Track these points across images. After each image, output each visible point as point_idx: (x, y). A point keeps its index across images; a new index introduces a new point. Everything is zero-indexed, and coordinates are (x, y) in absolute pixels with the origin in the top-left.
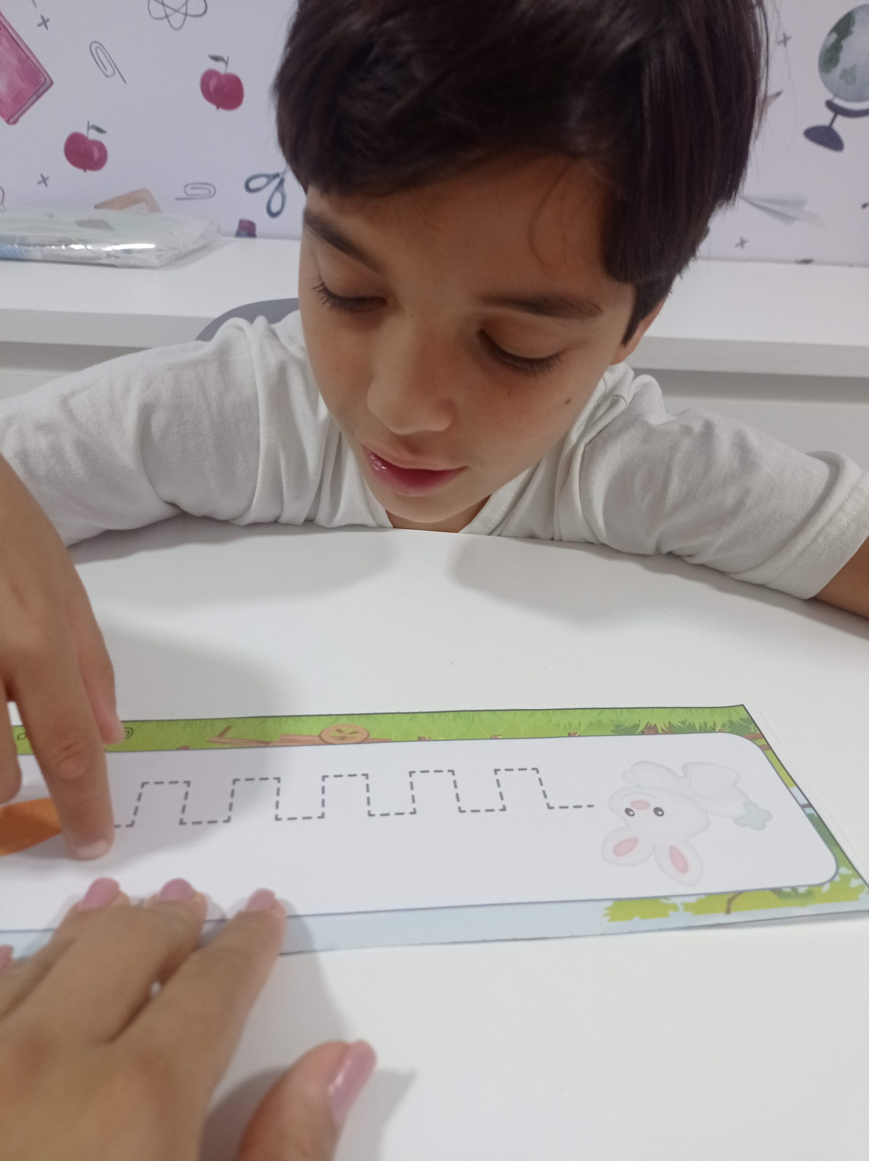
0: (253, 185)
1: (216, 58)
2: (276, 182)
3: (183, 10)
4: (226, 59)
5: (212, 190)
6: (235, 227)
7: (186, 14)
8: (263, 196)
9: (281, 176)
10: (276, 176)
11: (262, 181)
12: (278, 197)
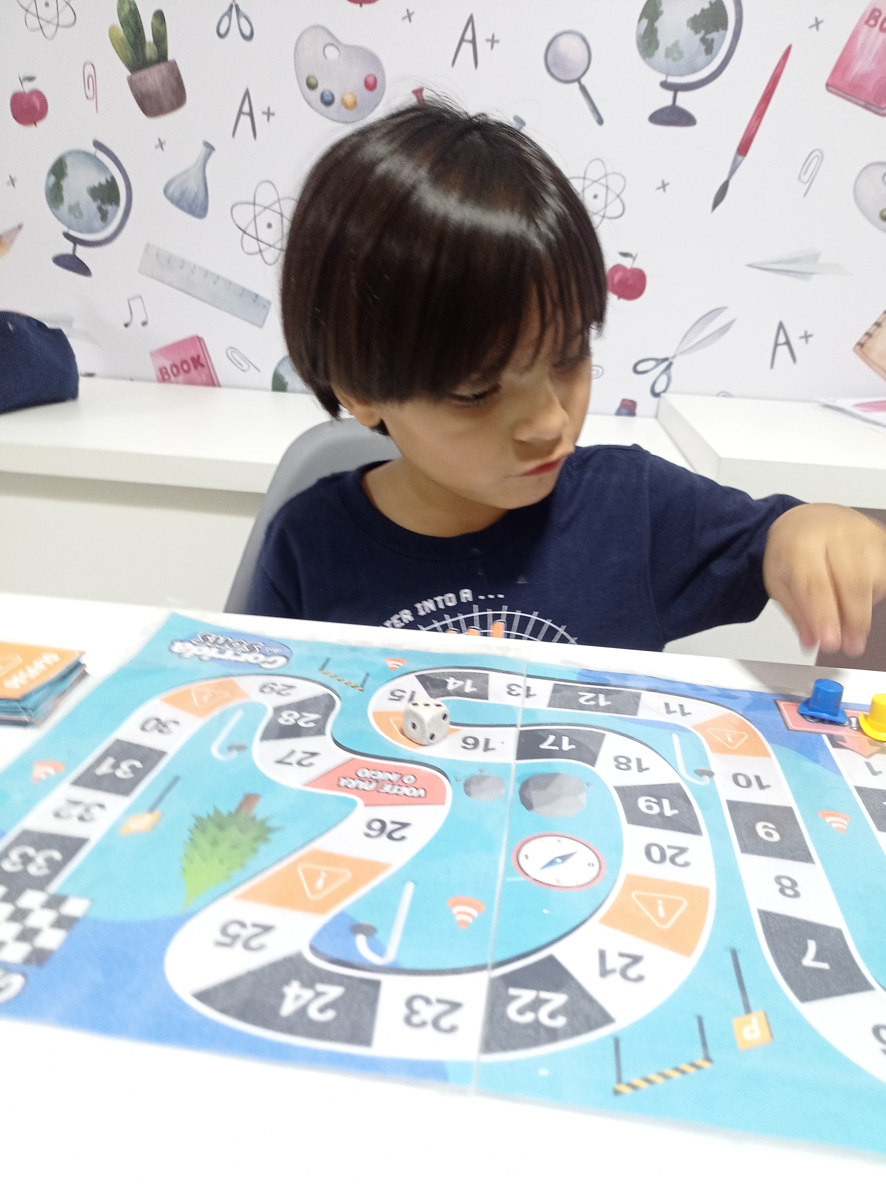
0: (640, 368)
1: (625, 255)
2: (665, 364)
3: (602, 213)
4: (634, 255)
5: (600, 371)
6: (617, 405)
7: (603, 217)
8: (649, 378)
9: (670, 360)
10: (666, 359)
11: (652, 364)
12: (664, 379)
